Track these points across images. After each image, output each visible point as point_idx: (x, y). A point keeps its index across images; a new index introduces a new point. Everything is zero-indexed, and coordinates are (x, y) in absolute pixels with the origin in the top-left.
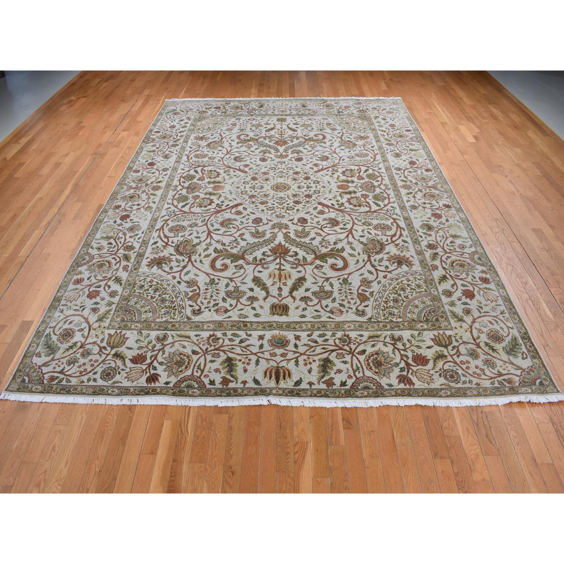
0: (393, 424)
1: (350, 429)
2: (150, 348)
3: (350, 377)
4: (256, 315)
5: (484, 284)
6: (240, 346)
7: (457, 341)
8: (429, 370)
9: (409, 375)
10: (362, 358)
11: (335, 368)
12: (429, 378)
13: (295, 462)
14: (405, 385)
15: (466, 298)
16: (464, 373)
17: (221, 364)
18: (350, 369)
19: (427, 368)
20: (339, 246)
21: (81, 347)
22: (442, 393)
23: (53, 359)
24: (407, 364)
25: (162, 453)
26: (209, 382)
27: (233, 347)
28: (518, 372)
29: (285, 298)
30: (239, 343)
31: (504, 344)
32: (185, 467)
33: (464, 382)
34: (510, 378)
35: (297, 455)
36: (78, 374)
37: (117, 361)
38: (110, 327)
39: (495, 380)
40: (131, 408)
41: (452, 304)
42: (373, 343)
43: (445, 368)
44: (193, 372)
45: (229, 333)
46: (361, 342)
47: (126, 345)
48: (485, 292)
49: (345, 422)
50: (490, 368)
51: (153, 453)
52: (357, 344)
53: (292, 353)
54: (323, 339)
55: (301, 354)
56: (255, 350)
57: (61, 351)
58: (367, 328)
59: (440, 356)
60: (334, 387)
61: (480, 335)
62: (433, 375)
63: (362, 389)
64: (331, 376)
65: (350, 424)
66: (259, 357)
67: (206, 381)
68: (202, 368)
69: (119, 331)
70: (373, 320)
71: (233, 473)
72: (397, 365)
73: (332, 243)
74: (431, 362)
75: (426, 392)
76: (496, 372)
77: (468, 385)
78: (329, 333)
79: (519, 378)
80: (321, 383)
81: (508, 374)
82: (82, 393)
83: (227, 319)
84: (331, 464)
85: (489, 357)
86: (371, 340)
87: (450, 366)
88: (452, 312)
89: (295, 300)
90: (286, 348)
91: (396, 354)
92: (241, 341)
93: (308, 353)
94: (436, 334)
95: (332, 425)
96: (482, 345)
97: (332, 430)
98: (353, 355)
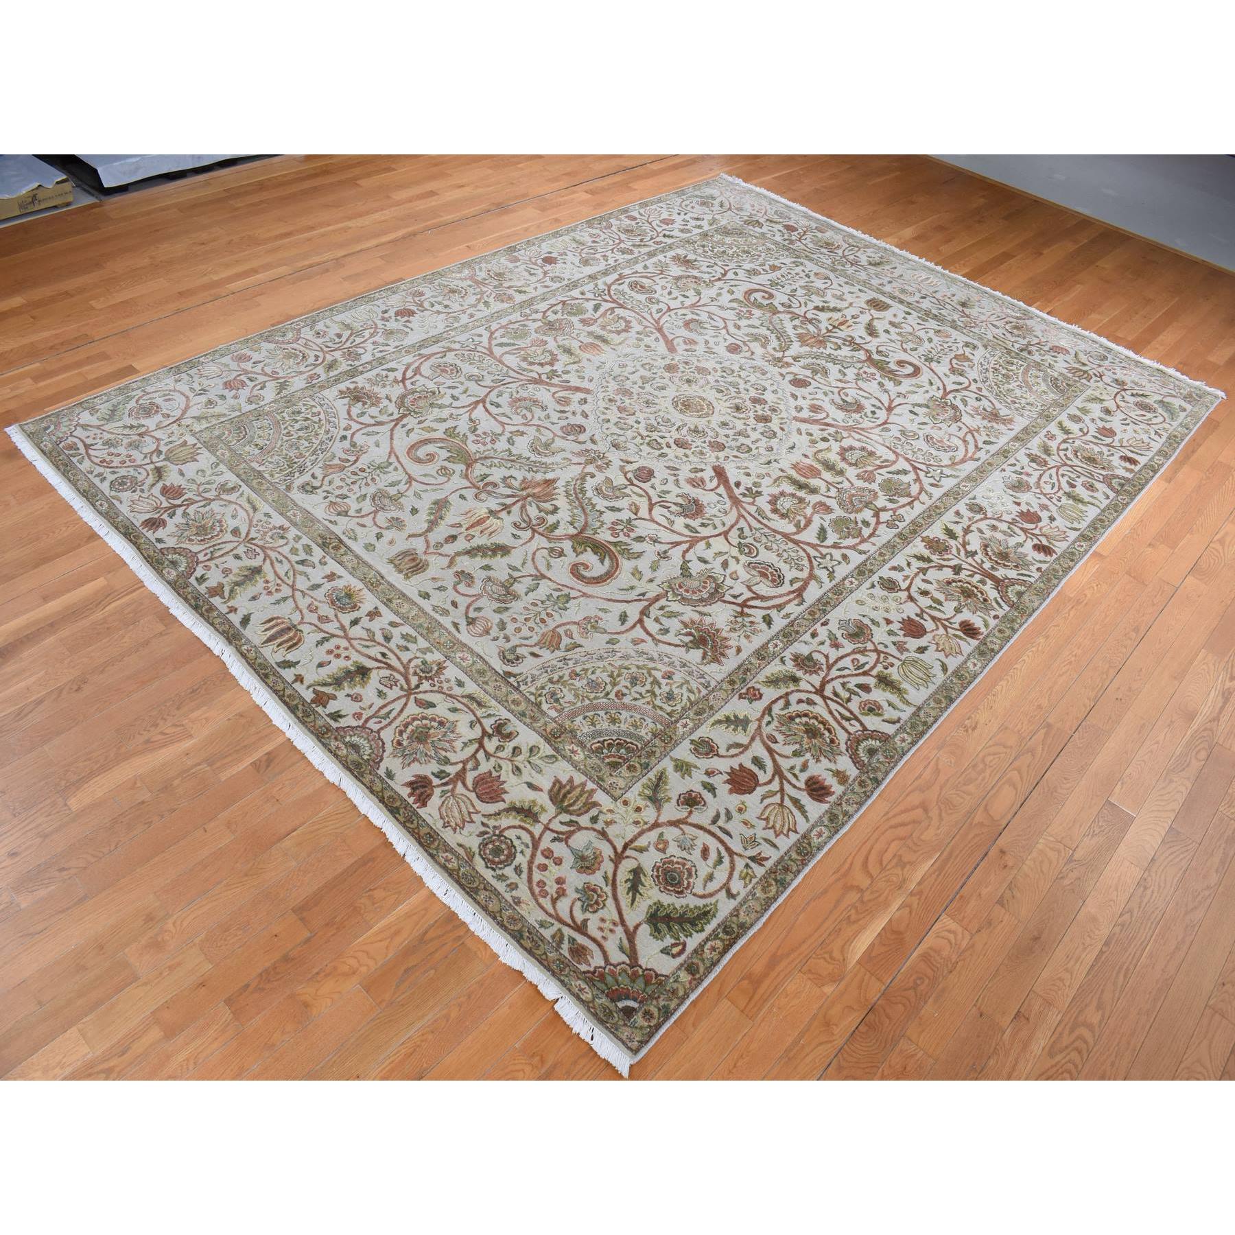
0: (314, 819)
1: (258, 771)
2: (201, 489)
3: (358, 716)
4: (369, 547)
5: (805, 793)
6: (292, 566)
7: (594, 820)
8: (477, 812)
9: (437, 791)
10: (413, 709)
11: (358, 689)
12: (459, 822)
13: (148, 741)
14: (410, 795)
15: (728, 782)
16: (525, 867)
17: (240, 568)
18: (375, 708)
19: (480, 805)
20: (637, 547)
21: (140, 435)
22: (442, 856)
23: (98, 427)
24: (461, 776)
25: (54, 606)
26: (199, 576)
27: (284, 559)
28: (617, 957)
29: (440, 554)
30: (297, 563)
31: (667, 899)
32: (50, 640)
33: (501, 878)
34: (583, 948)
35: (160, 737)
36: (97, 460)
37: (151, 476)
38: (197, 435)
39: (557, 925)
40: (93, 536)
41: (683, 768)
42: (459, 706)
43: (506, 833)
44: (200, 552)
45: (305, 540)
46: (445, 690)
47: (183, 467)
48: (781, 805)
49: (265, 758)
50: (579, 904)
51: (46, 599)
52: (435, 688)
53: (338, 625)
54: (403, 643)
55: (346, 637)
56: (302, 584)
57: (120, 424)
58: (486, 683)
59: (527, 813)
60: (320, 709)
61: (652, 849)
62: (472, 822)
63: (346, 744)
64: (337, 693)
65: (268, 766)
66: (293, 596)
67: (199, 572)
68: (216, 555)
69: (199, 445)
70: (512, 680)
71: (79, 689)
72: (447, 761)
73: (633, 535)
74: (500, 806)
75: (424, 831)
76: (579, 917)
77: (501, 887)
78: (422, 643)
79: (603, 964)
80: (311, 689)
81: (594, 940)
82: (74, 483)
83: (327, 523)
84: (176, 782)
85: (608, 890)
86: (465, 700)
87: (519, 838)
88: (661, 777)
89: (449, 567)
90: (340, 615)
91: (466, 749)
92: (302, 562)
93: (355, 643)
94: (577, 781)
95: (245, 746)
96: (627, 866)
97: (237, 751)
98: (408, 696)
